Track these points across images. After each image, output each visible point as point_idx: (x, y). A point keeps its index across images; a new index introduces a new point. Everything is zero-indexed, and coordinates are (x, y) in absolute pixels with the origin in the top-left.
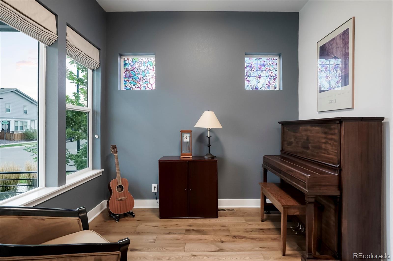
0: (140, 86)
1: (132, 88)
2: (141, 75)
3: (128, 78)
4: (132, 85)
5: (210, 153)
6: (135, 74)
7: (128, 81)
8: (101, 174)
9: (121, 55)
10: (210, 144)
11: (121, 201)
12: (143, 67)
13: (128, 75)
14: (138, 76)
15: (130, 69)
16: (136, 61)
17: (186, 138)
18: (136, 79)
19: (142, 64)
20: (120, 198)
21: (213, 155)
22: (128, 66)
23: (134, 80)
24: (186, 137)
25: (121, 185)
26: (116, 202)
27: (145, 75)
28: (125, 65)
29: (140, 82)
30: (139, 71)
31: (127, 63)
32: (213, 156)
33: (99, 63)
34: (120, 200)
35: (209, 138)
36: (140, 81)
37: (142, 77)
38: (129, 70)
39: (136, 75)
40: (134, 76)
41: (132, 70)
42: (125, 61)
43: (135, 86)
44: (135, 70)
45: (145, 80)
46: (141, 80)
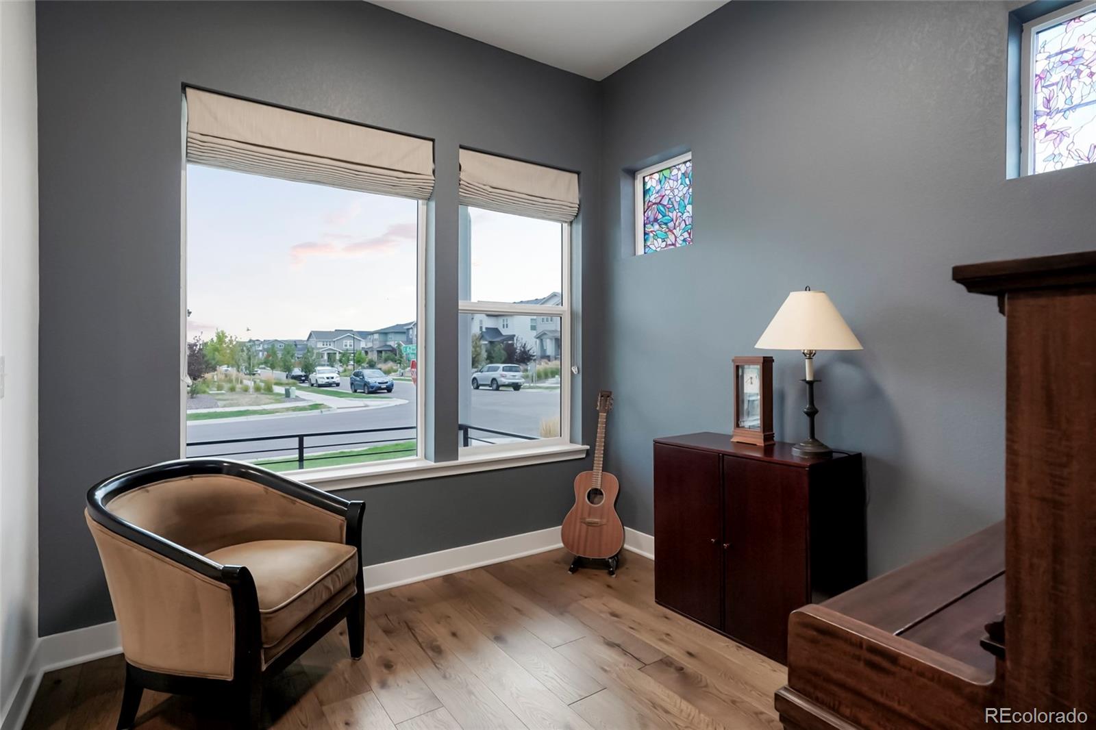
0: (676, 240)
1: (658, 250)
2: (677, 211)
3: (652, 225)
4: (660, 240)
5: (816, 437)
6: (664, 211)
7: (651, 232)
8: (584, 456)
9: (632, 173)
10: (817, 406)
11: (590, 528)
12: (681, 188)
13: (652, 219)
14: (670, 214)
15: (654, 201)
16: (665, 177)
17: (752, 383)
18: (666, 224)
19: (679, 181)
20: (588, 520)
21: (826, 447)
22: (650, 193)
23: (664, 226)
24: (751, 378)
25: (599, 488)
26: (578, 525)
27: (686, 207)
28: (645, 192)
29: (674, 231)
30: (673, 200)
31: (649, 189)
32: (827, 450)
33: (578, 203)
34: (589, 524)
35: (811, 383)
36: (675, 228)
37: (680, 214)
38: (654, 204)
39: (667, 213)
40: (663, 216)
41: (659, 203)
42: (644, 184)
43: (665, 243)
44: (665, 202)
45: (685, 221)
46: (677, 224)
